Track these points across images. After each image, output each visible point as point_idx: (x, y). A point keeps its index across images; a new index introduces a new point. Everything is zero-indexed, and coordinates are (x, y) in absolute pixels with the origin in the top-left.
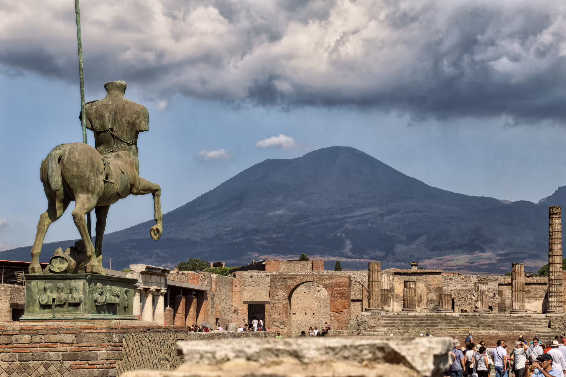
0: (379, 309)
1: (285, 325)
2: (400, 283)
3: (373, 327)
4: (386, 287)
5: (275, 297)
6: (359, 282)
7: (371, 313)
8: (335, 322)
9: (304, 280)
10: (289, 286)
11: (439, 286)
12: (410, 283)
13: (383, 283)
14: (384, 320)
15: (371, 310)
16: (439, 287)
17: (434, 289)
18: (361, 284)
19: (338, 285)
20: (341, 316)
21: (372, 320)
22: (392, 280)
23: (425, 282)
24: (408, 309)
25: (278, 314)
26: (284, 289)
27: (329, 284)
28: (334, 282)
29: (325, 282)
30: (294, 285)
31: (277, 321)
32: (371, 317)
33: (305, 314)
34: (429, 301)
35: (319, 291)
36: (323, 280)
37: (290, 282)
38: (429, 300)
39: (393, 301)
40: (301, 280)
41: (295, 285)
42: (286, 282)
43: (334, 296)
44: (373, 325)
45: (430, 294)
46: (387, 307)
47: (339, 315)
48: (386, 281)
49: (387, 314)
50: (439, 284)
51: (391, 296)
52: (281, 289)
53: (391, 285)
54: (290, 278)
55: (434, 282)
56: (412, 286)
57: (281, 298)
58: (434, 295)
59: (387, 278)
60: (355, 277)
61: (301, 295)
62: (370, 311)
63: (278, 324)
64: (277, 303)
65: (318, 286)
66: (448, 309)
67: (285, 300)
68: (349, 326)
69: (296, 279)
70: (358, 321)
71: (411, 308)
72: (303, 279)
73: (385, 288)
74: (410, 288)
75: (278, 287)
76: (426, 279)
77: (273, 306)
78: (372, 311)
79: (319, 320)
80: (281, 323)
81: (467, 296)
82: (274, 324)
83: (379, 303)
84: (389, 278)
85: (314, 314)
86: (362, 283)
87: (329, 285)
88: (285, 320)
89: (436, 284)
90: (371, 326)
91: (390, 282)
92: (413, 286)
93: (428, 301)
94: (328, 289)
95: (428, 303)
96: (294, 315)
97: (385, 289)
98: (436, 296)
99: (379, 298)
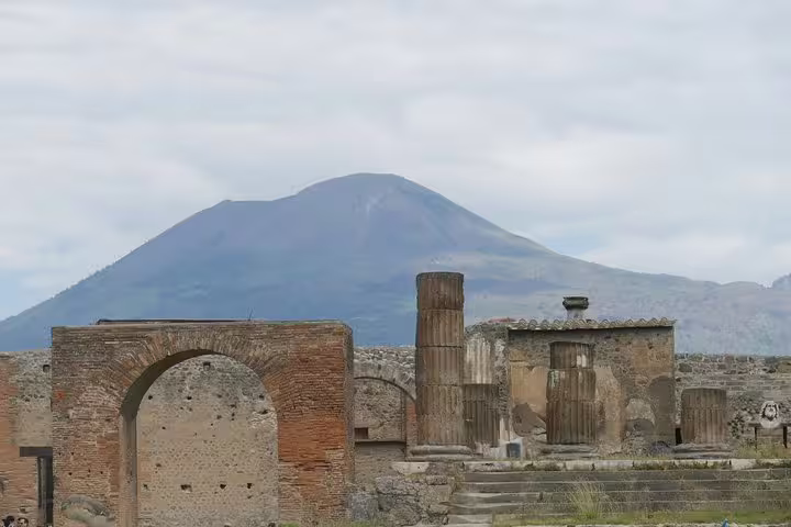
0: (460, 447)
1: (111, 516)
2: (531, 368)
3: (438, 514)
4: (480, 378)
5: (71, 412)
6: (393, 382)
7: (427, 464)
8: (297, 501)
9: (180, 346)
10: (124, 369)
11: (664, 374)
12: (572, 349)
13: (470, 365)
14: (479, 487)
15: (426, 453)
16: (663, 379)
17: (648, 385)
18: (401, 388)
19: (303, 361)
20: (319, 476)
21: (432, 490)
22: (501, 355)
23: (616, 360)
24: (564, 447)
25: (83, 473)
26: (105, 382)
27: (270, 358)
28: (291, 348)
29: (258, 352)
30: (143, 366)
31: (79, 501)
32: (429, 478)
33: (222, 486)
34: (631, 428)
35: (265, 412)
36: (249, 344)
37: (126, 354)
38: (631, 425)
39: (507, 428)
40: (166, 345)
41: (146, 364)
42: (111, 354)
43: (289, 402)
44: (435, 508)
45: (633, 402)
46: (487, 446)
47: (311, 475)
48: (481, 359)
49: (489, 468)
50: (663, 370)
51: (500, 412)
52: (94, 380)
53: (500, 374)
54: (130, 338)
55: (645, 361)
56: (578, 363)
57: (95, 415)
58: (648, 406)
59: (486, 348)
60: (380, 367)
61: (207, 425)
62: (425, 457)
63: (85, 513)
64: (81, 433)
65: (262, 397)
66: (715, 445)
67: (108, 420)
68: (348, 512)
69: (150, 340)
70: (379, 493)
71: (577, 444)
72: (175, 340)
73: (478, 382)
74: (573, 368)
75: (84, 374)
76: (617, 350)
77: (65, 446)
78: (431, 456)
79: (265, 505)
80: (95, 507)
81: (740, 419)
82: (68, 510)
83: (459, 427)
84: (493, 349)
85: (249, 485)
86: (402, 384)
87: (271, 362)
88: (108, 494)
89: (655, 370)
90: (427, 512)
91: (497, 364)
92: (582, 361)
93: (626, 428)
94: (268, 376)
95: (628, 433)
96: (187, 491)
97: (476, 386)
98: (653, 409)
99: (459, 410)
